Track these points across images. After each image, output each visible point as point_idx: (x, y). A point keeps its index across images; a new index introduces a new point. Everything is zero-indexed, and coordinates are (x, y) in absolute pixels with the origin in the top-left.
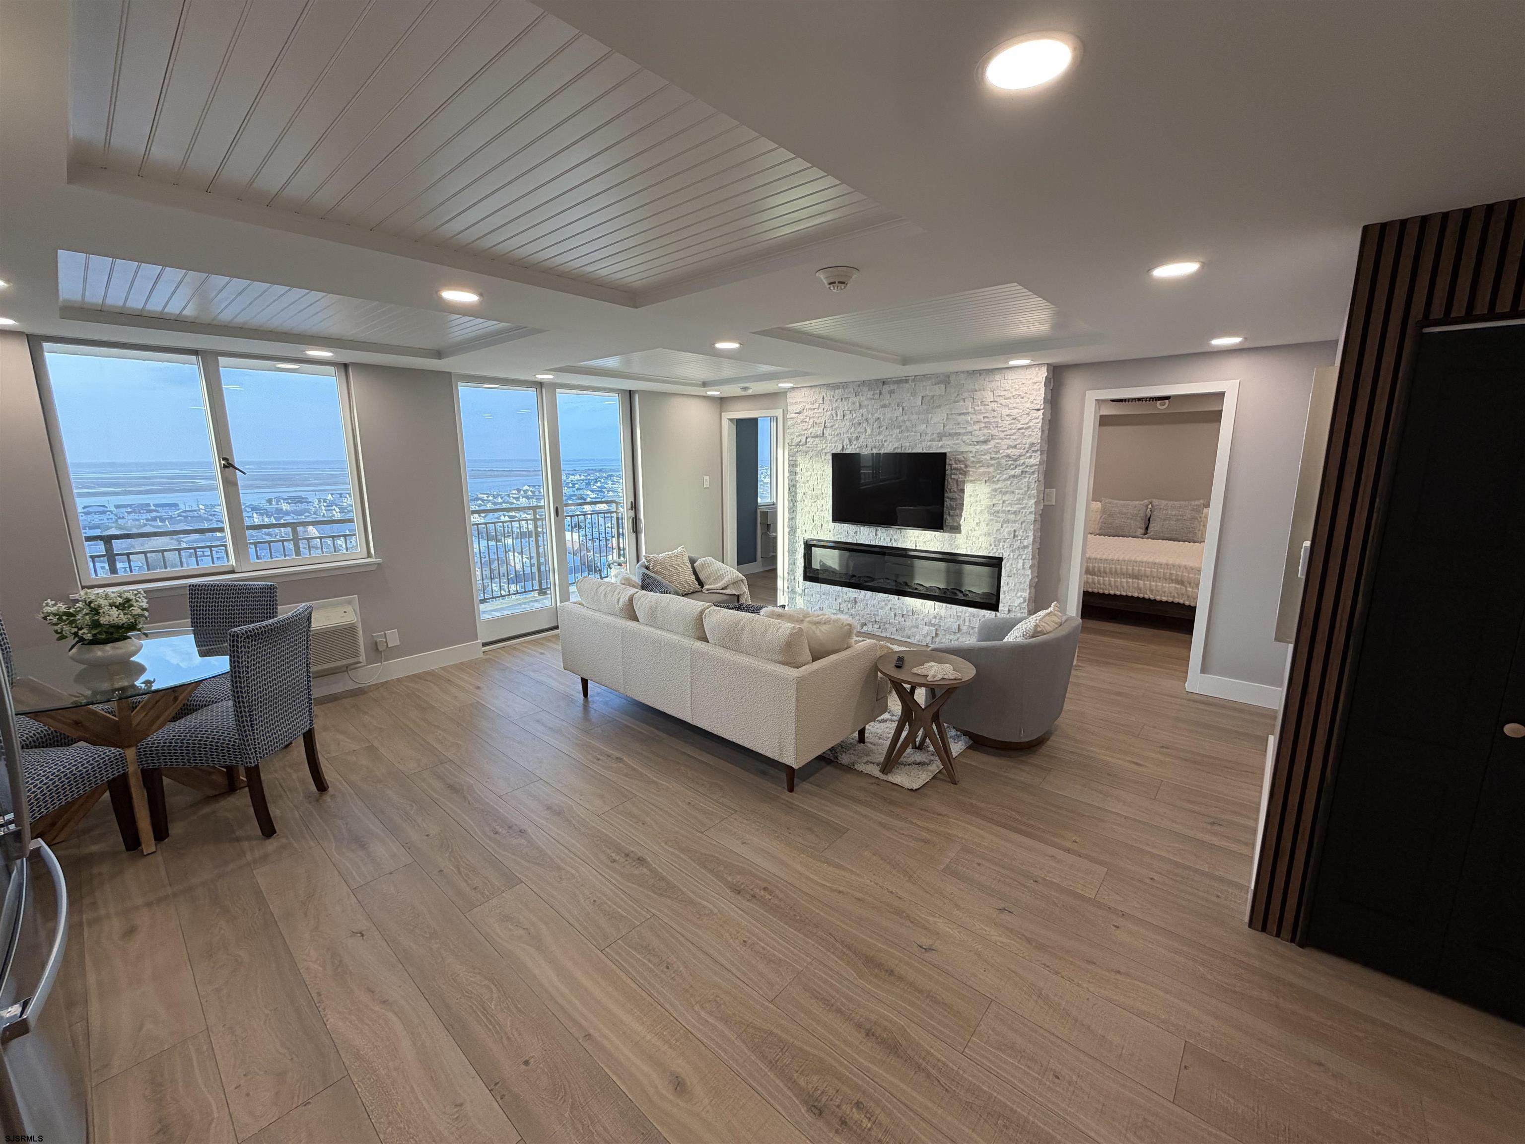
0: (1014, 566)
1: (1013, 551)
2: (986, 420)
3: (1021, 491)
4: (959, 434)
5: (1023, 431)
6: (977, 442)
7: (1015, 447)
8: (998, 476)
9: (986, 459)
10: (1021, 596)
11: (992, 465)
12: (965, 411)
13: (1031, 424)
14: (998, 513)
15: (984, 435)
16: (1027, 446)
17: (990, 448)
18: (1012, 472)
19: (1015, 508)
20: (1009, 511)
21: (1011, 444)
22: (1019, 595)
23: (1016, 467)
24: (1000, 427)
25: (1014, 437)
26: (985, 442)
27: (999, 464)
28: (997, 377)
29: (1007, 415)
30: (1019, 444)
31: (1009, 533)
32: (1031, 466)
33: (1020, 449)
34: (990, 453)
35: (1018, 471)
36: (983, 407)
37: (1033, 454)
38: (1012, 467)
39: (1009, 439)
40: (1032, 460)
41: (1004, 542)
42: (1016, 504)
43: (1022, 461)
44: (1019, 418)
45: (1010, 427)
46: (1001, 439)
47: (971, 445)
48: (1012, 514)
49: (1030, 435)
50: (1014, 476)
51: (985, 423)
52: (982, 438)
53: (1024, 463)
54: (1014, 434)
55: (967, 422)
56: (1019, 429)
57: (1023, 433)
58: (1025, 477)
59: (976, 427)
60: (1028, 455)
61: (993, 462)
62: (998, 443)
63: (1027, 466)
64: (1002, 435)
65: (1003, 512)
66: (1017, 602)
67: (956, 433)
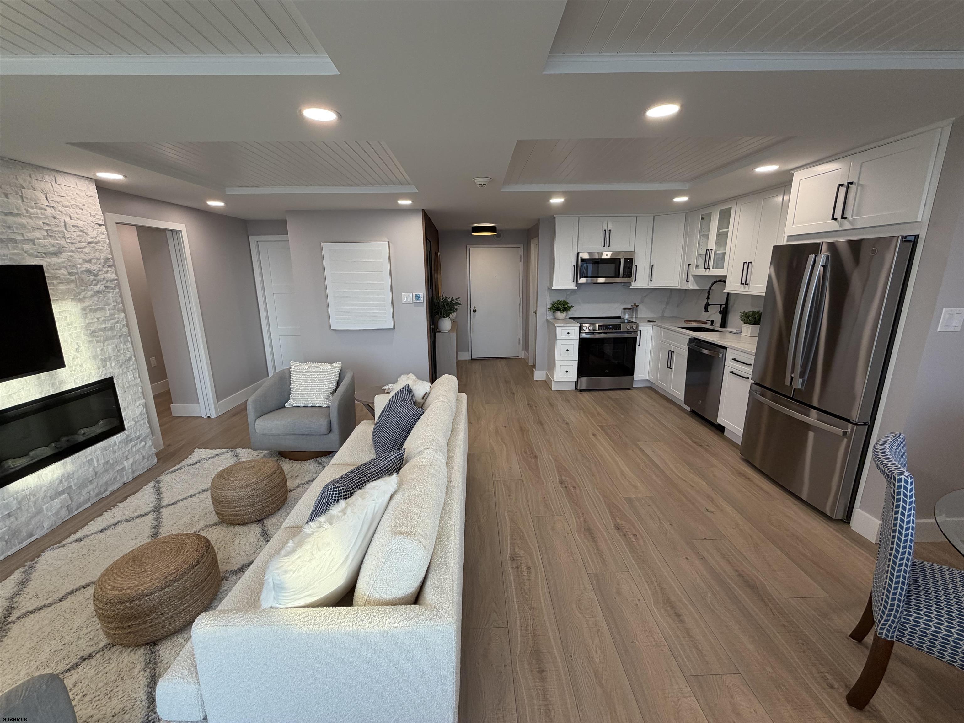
0: (125, 380)
1: (121, 366)
2: (47, 228)
3: (111, 306)
4: (15, 241)
5: (93, 245)
6: (45, 253)
7: (90, 261)
8: (83, 293)
9: (63, 275)
10: (140, 405)
11: (72, 281)
12: (16, 211)
13: (98, 239)
14: (95, 332)
15: (53, 246)
16: (102, 261)
17: (64, 262)
18: (97, 288)
19: (108, 325)
20: (105, 328)
21: (85, 258)
22: (137, 404)
23: (98, 282)
24: (68, 238)
25: (86, 251)
26: (56, 254)
27: (81, 279)
28: (47, 178)
29: (73, 226)
30: (93, 258)
31: (113, 350)
32: (111, 281)
33: (96, 264)
34: (66, 267)
35: (100, 287)
36: (38, 211)
37: (109, 269)
38: (94, 282)
39: (82, 252)
40: (109, 275)
41: (110, 360)
42: (110, 320)
43: (102, 277)
44: (85, 231)
45: (79, 239)
46: (73, 252)
47: (37, 257)
48: (108, 330)
49: (101, 250)
50: (98, 292)
51: (47, 231)
52: (52, 249)
53: (104, 278)
54: (85, 248)
55: (23, 226)
56: (89, 243)
57: (94, 248)
58: (109, 292)
59: (38, 234)
60: (105, 270)
61: (73, 278)
62: (71, 256)
63: (107, 281)
64: (72, 247)
65: (100, 330)
66: (138, 414)
67: (11, 240)
